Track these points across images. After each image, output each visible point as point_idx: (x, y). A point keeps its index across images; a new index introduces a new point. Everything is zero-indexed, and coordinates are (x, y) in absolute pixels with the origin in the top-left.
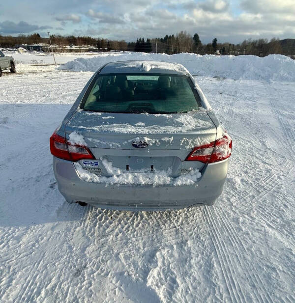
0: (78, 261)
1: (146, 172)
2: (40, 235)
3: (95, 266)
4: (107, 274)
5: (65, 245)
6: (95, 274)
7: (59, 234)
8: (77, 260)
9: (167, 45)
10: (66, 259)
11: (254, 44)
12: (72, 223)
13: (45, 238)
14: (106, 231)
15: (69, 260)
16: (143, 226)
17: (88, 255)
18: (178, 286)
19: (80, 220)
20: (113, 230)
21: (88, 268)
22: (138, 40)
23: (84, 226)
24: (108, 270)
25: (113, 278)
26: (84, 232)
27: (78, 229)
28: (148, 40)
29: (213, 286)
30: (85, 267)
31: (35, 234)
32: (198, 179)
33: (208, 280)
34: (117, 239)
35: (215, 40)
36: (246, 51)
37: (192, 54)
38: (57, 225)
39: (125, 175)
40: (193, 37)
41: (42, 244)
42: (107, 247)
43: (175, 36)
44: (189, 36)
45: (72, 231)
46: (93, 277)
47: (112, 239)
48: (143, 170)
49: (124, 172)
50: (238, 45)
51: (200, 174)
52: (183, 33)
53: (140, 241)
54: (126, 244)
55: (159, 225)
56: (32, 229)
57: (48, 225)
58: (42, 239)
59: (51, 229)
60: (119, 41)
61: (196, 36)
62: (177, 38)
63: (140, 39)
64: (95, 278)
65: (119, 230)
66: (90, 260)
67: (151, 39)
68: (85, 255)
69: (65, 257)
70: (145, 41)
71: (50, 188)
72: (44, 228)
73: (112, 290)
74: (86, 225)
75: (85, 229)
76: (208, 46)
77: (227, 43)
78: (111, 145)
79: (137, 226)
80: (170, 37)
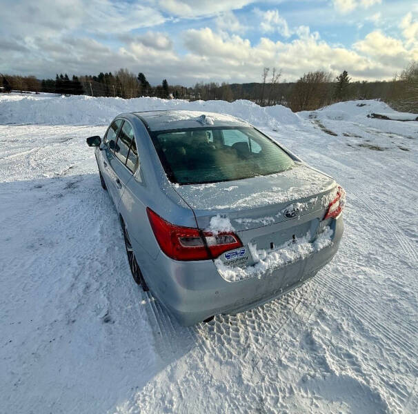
0: (248, 399)
1: (289, 245)
2: (163, 399)
3: (271, 391)
4: (291, 391)
5: (211, 390)
6: (280, 400)
7: (187, 380)
8: (244, 399)
9: (106, 85)
10: (230, 406)
11: (206, 87)
12: (190, 356)
13: (174, 399)
14: (241, 342)
15: (235, 404)
16: (271, 315)
17: (250, 384)
18: (357, 358)
19: (196, 346)
20: (247, 338)
21: (266, 399)
22: (57, 77)
23: (209, 352)
24: (289, 386)
25: (300, 391)
26: (217, 359)
27: (206, 359)
28: (75, 78)
29: (376, 340)
30: (261, 400)
31: (153, 402)
32: (331, 237)
33: (369, 338)
34: (261, 345)
35: (165, 82)
36: (201, 95)
37: (155, 98)
38: (171, 370)
39: (271, 256)
40: (137, 76)
41: (178, 409)
42: (261, 361)
43: (113, 74)
44: (132, 75)
45: (201, 366)
46: (282, 405)
47: (257, 348)
48: (286, 244)
49: (268, 253)
50: (191, 88)
51: (332, 231)
52: (124, 71)
53: (285, 334)
54: (275, 344)
55: (286, 307)
56: (141, 398)
57: (161, 378)
58: (171, 402)
59: (170, 381)
60: (23, 77)
61: (141, 77)
62: (117, 77)
63: (62, 76)
64: (284, 404)
65: (253, 333)
66: (260, 388)
67: (79, 76)
68: (248, 385)
69: (227, 405)
70: (71, 78)
71: (107, 324)
72: (159, 386)
73: (311, 405)
74: (210, 348)
75: (214, 354)
76: (159, 88)
77: (179, 86)
78: (264, 222)
79: (266, 318)
80: (107, 74)
